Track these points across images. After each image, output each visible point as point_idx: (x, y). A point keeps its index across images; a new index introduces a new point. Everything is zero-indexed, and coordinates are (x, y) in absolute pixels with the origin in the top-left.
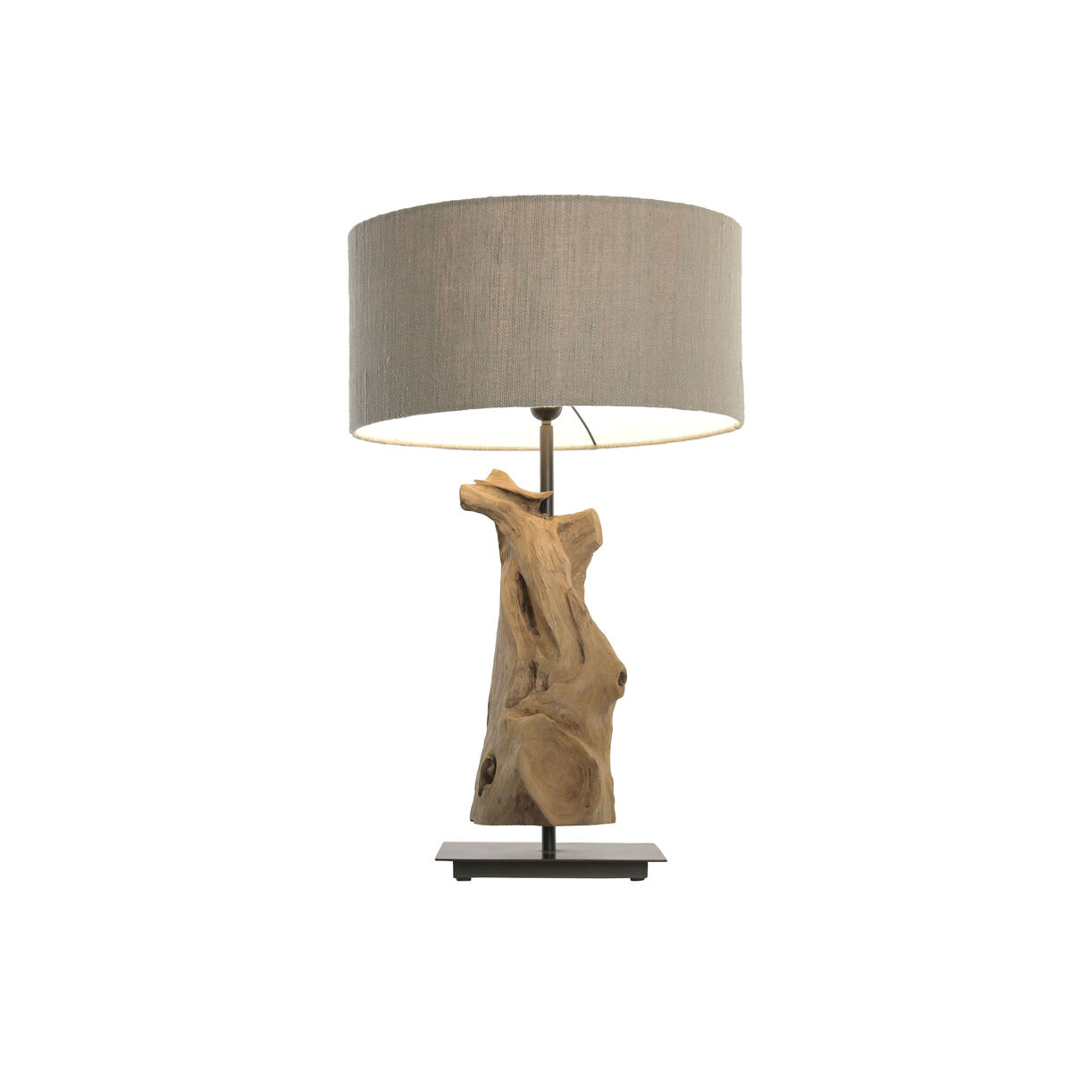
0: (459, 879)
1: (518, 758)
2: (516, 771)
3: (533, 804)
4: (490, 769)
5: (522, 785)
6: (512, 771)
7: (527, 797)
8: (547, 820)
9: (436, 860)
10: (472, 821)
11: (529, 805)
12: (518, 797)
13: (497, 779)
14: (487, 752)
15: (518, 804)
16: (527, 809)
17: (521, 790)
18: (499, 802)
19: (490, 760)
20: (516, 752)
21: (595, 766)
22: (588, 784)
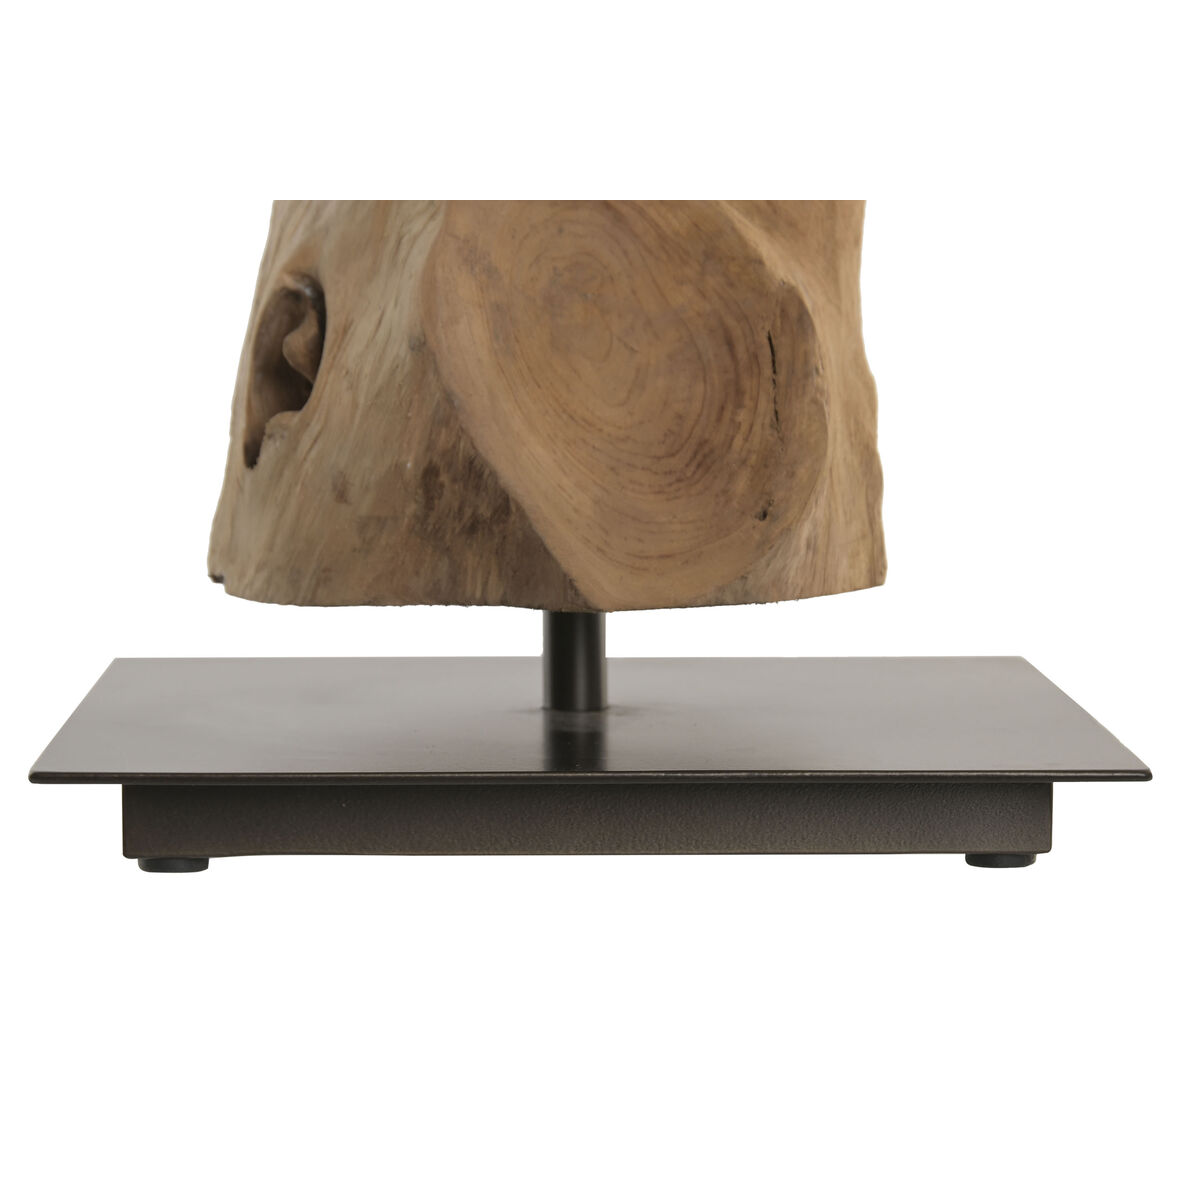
0: (152, 865)
1: (429, 286)
2: (422, 348)
3: (505, 505)
4: (297, 343)
5: (448, 414)
6: (400, 350)
7: (475, 473)
8: (569, 584)
9: (37, 777)
10: (217, 579)
11: (485, 511)
12: (430, 473)
13: (328, 386)
14: (284, 258)
15: (429, 503)
16: (472, 528)
17: (444, 439)
18: (342, 495)
19: (294, 296)
20: (417, 260)
21: (793, 318)
22: (765, 406)
